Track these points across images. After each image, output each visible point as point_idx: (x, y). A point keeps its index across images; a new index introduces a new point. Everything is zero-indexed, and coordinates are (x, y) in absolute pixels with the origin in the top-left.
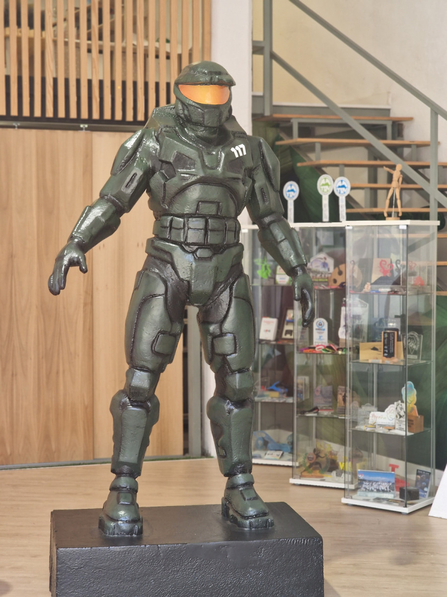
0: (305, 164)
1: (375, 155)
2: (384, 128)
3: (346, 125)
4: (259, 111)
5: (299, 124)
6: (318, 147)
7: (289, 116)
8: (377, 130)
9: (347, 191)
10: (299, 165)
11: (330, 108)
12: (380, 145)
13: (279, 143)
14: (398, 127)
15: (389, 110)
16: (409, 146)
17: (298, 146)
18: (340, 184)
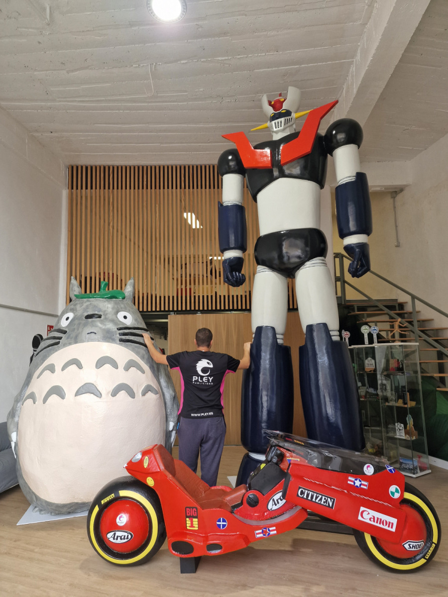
0: (360, 322)
1: (391, 318)
2: (395, 306)
3: (377, 306)
4: (339, 303)
5: (357, 307)
6: (365, 315)
7: (353, 304)
8: (391, 308)
9: (377, 332)
10: (358, 322)
11: (370, 299)
12: (392, 313)
13: (349, 314)
14: (401, 306)
15: (397, 300)
16: (406, 313)
17: (357, 315)
18: (373, 329)
